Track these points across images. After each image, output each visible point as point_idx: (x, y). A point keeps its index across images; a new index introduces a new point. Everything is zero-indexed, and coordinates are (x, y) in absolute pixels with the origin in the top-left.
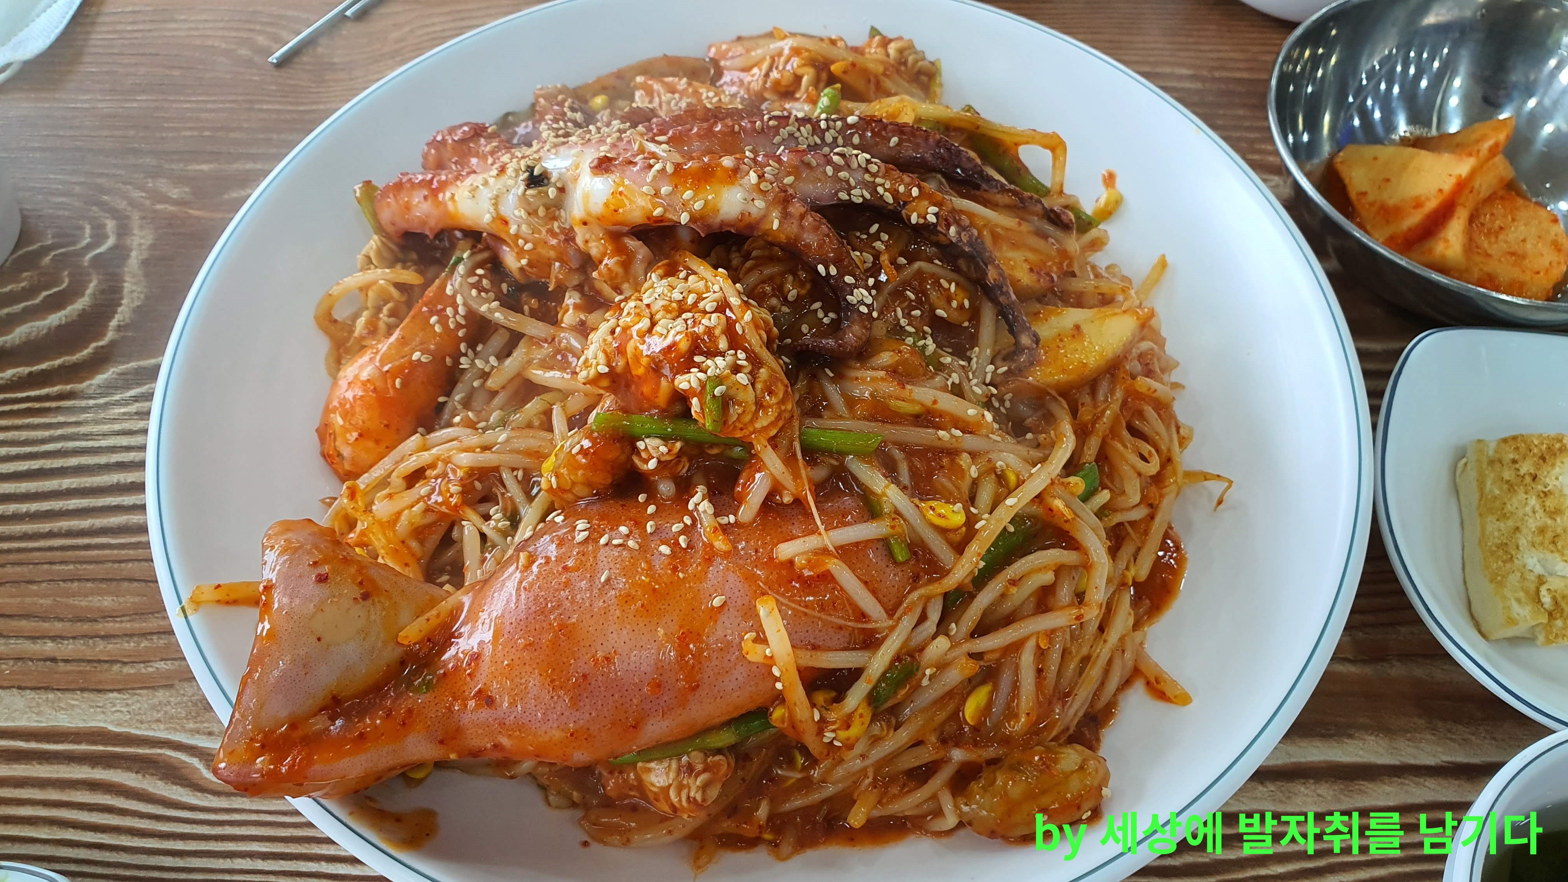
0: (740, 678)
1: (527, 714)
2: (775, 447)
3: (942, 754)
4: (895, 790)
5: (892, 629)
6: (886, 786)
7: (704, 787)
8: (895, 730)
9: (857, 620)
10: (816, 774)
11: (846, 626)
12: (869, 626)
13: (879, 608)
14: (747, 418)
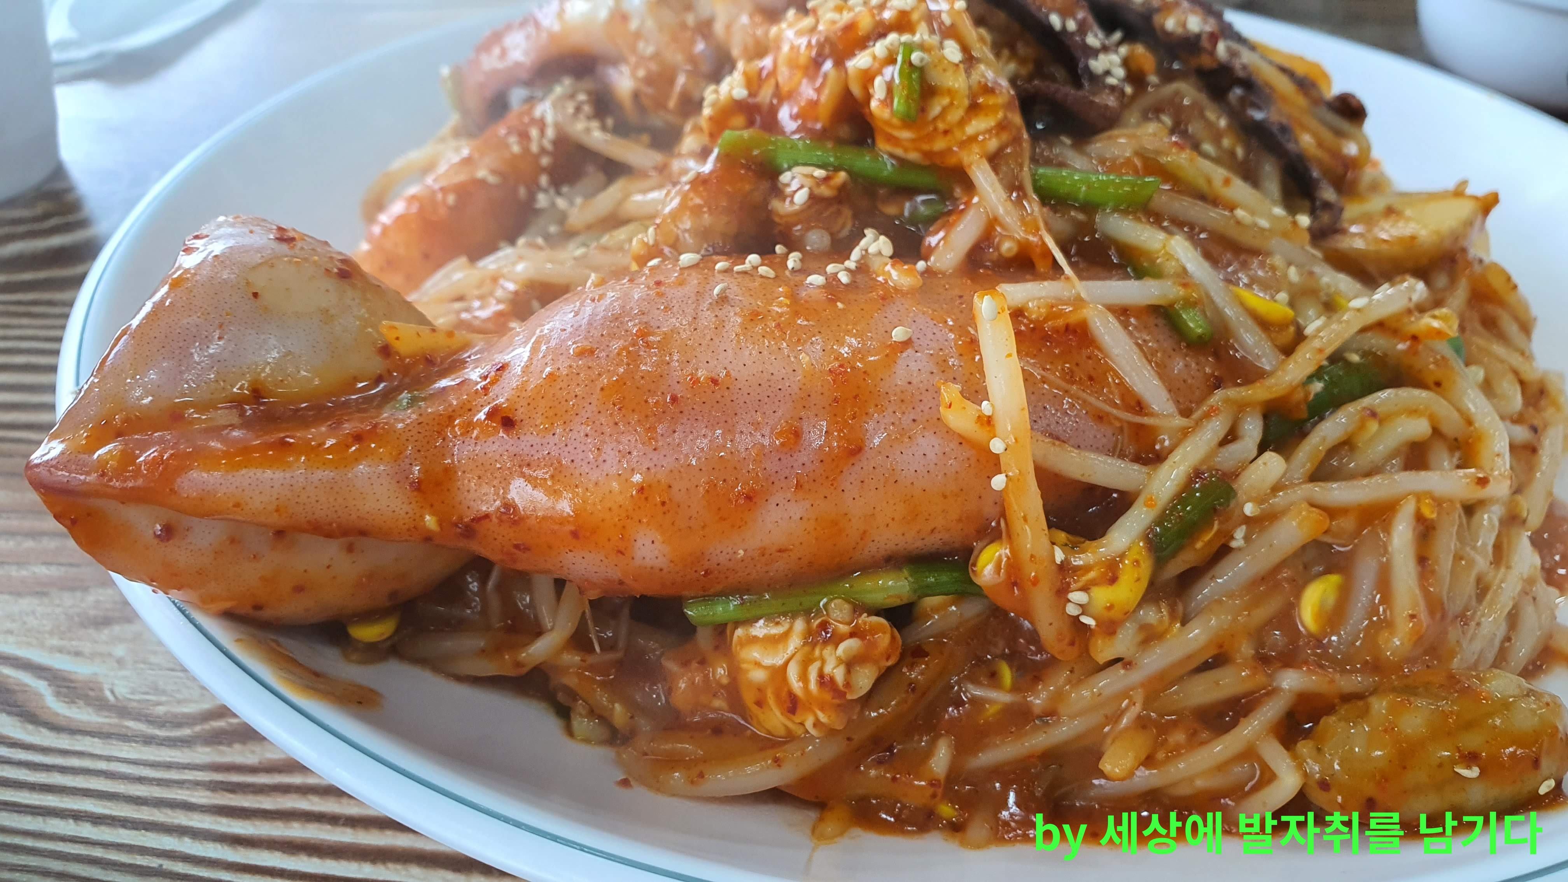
0: (931, 455)
1: (570, 448)
2: (995, 169)
3: (1260, 679)
4: (1178, 737)
5: (1185, 434)
6: (1164, 729)
7: (850, 664)
8: (1183, 624)
9: (1128, 408)
10: (1038, 700)
11: (1108, 414)
12: (1146, 420)
13: (1164, 394)
14: (955, 115)
